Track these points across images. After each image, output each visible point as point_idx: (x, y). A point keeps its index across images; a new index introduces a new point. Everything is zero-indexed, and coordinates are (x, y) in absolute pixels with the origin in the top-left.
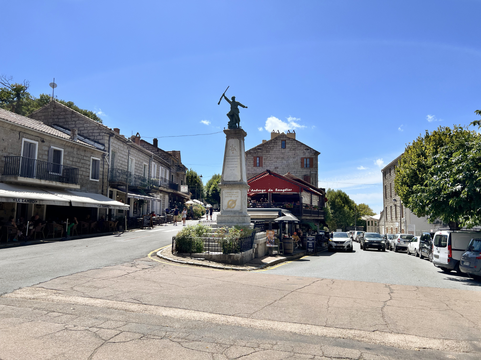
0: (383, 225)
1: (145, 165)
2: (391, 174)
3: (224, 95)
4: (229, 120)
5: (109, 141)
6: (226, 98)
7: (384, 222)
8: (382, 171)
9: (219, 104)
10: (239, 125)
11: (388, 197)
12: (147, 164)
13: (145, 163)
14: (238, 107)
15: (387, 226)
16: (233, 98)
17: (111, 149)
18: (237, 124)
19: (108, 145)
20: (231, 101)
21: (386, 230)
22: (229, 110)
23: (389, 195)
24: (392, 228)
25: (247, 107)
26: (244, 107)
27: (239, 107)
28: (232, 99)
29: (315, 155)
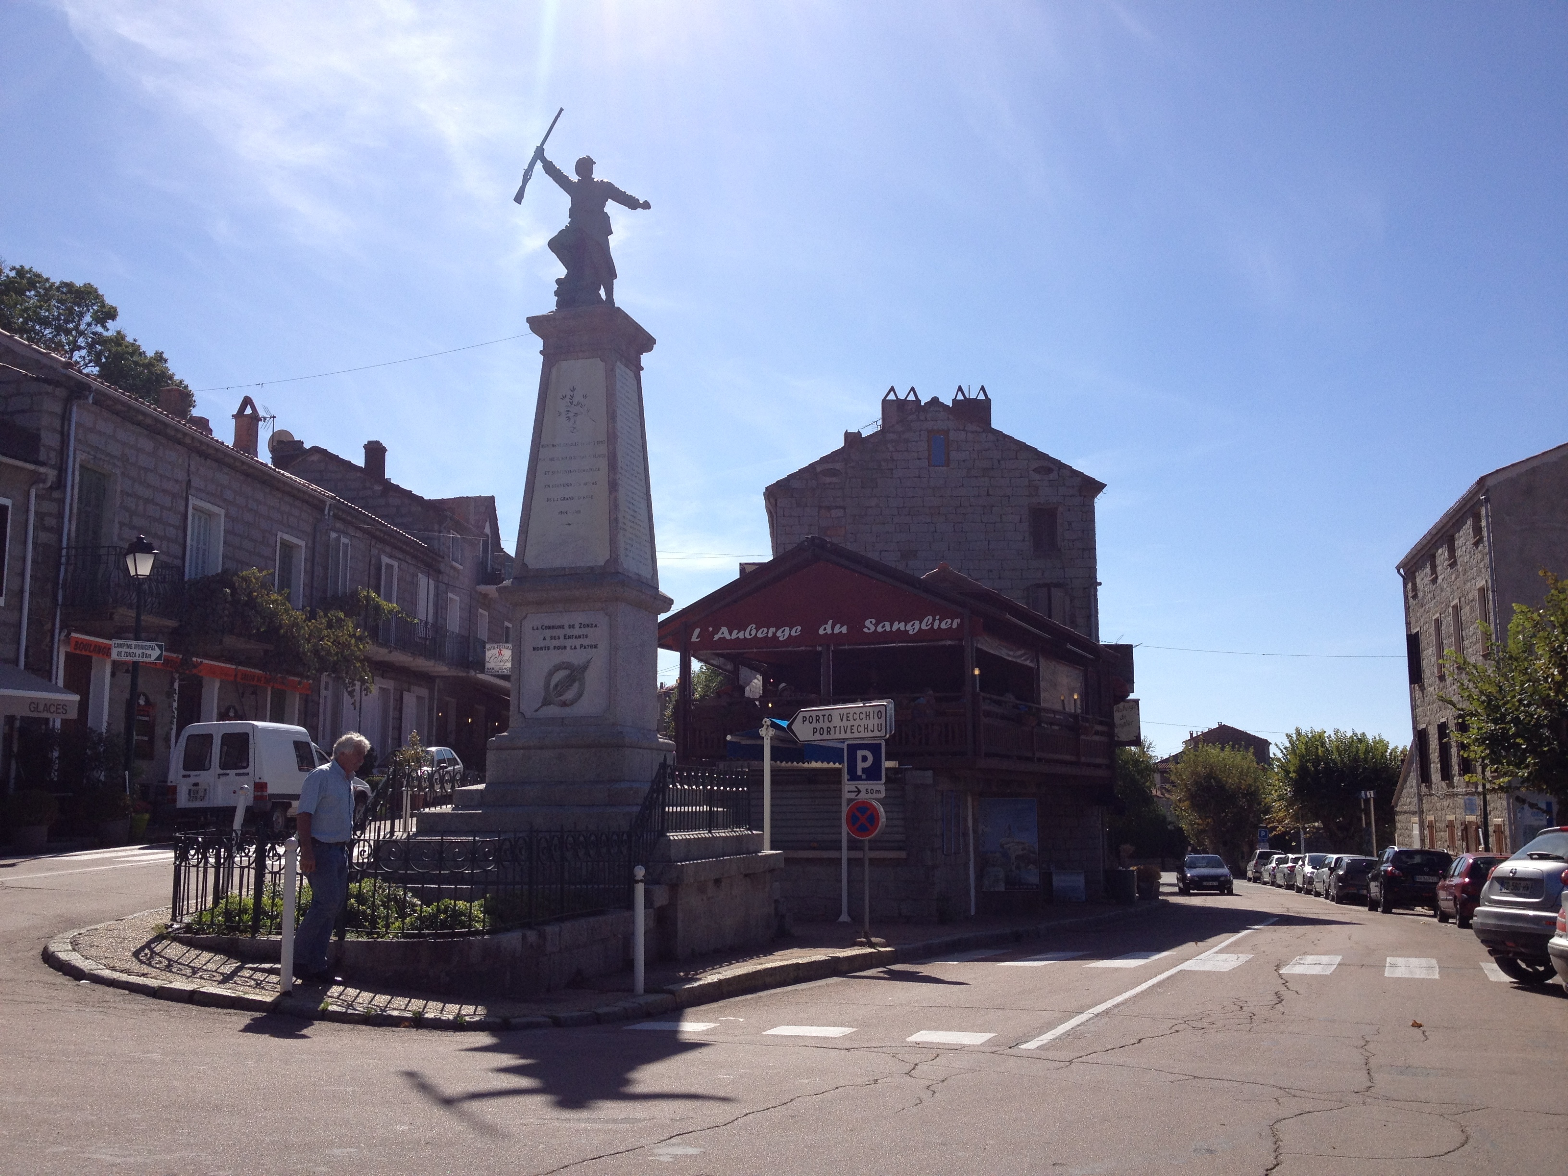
0: (1414, 813)
1: (286, 546)
2: (1440, 578)
3: (539, 153)
4: (561, 271)
5: (65, 417)
6: (551, 170)
7: (1415, 800)
8: (1402, 571)
9: (519, 198)
10: (610, 292)
11: (1430, 686)
12: (302, 543)
13: (286, 537)
14: (606, 210)
15: (1430, 818)
16: (585, 166)
17: (76, 458)
18: (602, 292)
19: (58, 437)
20: (574, 178)
21: (1426, 832)
22: (564, 221)
23: (1433, 674)
24: (1451, 822)
25: (646, 206)
26: (631, 203)
27: (612, 208)
28: (578, 173)
29: (1080, 496)
